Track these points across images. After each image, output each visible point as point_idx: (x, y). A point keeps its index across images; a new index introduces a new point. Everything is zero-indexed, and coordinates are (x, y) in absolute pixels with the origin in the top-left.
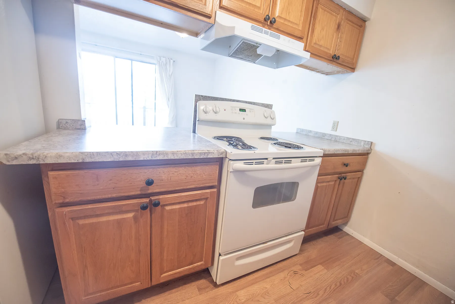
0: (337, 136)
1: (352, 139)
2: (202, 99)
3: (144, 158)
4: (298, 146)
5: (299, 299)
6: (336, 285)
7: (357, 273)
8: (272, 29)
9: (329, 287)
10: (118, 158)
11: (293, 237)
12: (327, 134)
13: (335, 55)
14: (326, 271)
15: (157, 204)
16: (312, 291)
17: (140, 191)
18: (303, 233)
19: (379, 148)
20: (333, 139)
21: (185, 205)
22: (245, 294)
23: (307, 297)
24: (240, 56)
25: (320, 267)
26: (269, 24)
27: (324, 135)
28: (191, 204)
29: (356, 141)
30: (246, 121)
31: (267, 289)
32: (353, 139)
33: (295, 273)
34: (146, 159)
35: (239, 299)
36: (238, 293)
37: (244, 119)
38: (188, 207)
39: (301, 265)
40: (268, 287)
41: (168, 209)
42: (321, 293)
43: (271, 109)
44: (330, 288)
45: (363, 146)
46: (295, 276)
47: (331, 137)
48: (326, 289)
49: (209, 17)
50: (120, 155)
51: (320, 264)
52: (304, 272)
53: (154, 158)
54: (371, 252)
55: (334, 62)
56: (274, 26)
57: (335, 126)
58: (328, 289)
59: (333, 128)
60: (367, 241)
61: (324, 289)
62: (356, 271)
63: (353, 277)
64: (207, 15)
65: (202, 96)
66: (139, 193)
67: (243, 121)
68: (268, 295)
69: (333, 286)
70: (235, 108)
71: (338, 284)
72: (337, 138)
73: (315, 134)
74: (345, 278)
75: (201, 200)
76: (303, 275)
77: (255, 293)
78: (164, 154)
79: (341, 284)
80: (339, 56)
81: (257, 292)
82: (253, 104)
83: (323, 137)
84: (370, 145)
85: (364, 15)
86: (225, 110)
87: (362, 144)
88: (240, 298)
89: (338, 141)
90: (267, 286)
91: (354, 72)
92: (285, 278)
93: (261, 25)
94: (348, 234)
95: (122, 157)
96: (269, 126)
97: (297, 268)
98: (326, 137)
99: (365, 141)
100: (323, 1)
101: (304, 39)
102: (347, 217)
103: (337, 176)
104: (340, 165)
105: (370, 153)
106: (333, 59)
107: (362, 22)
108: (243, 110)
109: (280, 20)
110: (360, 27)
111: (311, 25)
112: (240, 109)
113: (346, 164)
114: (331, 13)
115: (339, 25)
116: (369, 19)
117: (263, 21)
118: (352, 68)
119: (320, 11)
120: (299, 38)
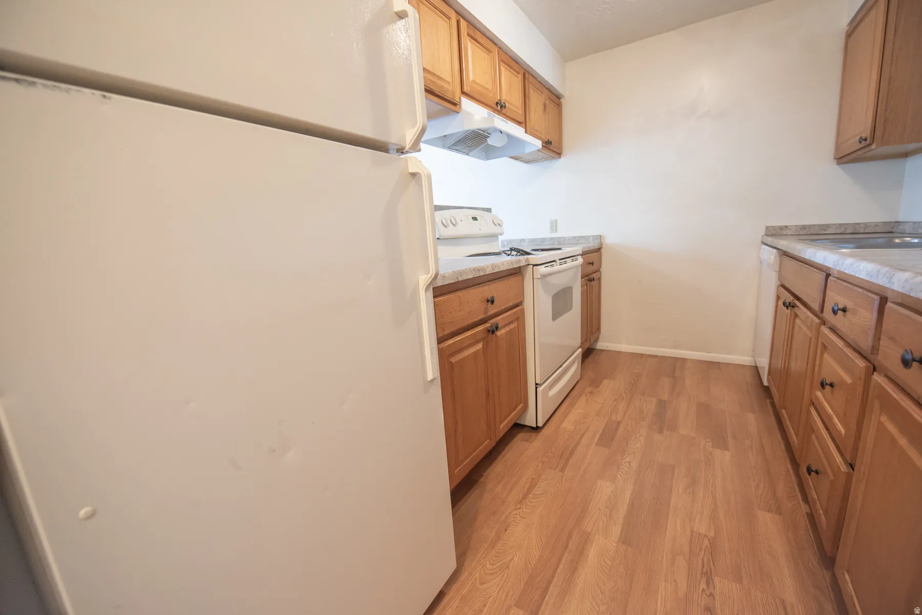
0: (560, 238)
5: (613, 406)
6: (629, 386)
7: (637, 373)
8: (501, 114)
11: (575, 358)
12: (548, 238)
13: (548, 140)
14: (613, 381)
16: (617, 397)
18: (580, 350)
19: (609, 240)
20: (556, 243)
23: (617, 402)
25: (606, 381)
26: (499, 110)
27: (544, 240)
29: (584, 239)
30: (483, 232)
31: (582, 413)
32: (580, 237)
33: (591, 393)
36: (562, 427)
37: (480, 229)
39: (589, 386)
42: (624, 396)
43: (491, 212)
44: (627, 390)
45: (592, 242)
46: (593, 395)
47: (552, 241)
48: (625, 392)
49: (455, 104)
51: (604, 379)
52: (598, 389)
54: (632, 354)
55: (548, 148)
56: (503, 111)
57: (554, 226)
60: (624, 347)
61: (623, 393)
62: (635, 372)
63: (636, 376)
64: (456, 102)
67: (480, 232)
68: (587, 416)
69: (628, 388)
70: (468, 217)
71: (631, 385)
72: (560, 240)
73: (530, 242)
74: (632, 379)
76: (599, 391)
79: (632, 384)
80: (551, 142)
81: (577, 418)
83: (543, 244)
84: (599, 239)
85: (559, 92)
86: (462, 221)
87: (590, 239)
88: (568, 429)
89: (562, 243)
90: (580, 411)
91: (560, 158)
92: (587, 400)
93: (492, 110)
94: (604, 350)
96: (495, 238)
97: (589, 389)
98: (546, 243)
99: (594, 236)
100: (531, 79)
101: (524, 124)
102: (599, 329)
103: (587, 278)
104: (590, 264)
105: (601, 248)
106: (547, 144)
107: (557, 99)
108: (475, 219)
109: (507, 105)
110: (559, 105)
111: (527, 108)
112: (473, 218)
113: (591, 262)
114: (538, 93)
115: (545, 105)
116: (563, 96)
117: (495, 106)
118: (559, 154)
119: (531, 91)
120: (519, 123)
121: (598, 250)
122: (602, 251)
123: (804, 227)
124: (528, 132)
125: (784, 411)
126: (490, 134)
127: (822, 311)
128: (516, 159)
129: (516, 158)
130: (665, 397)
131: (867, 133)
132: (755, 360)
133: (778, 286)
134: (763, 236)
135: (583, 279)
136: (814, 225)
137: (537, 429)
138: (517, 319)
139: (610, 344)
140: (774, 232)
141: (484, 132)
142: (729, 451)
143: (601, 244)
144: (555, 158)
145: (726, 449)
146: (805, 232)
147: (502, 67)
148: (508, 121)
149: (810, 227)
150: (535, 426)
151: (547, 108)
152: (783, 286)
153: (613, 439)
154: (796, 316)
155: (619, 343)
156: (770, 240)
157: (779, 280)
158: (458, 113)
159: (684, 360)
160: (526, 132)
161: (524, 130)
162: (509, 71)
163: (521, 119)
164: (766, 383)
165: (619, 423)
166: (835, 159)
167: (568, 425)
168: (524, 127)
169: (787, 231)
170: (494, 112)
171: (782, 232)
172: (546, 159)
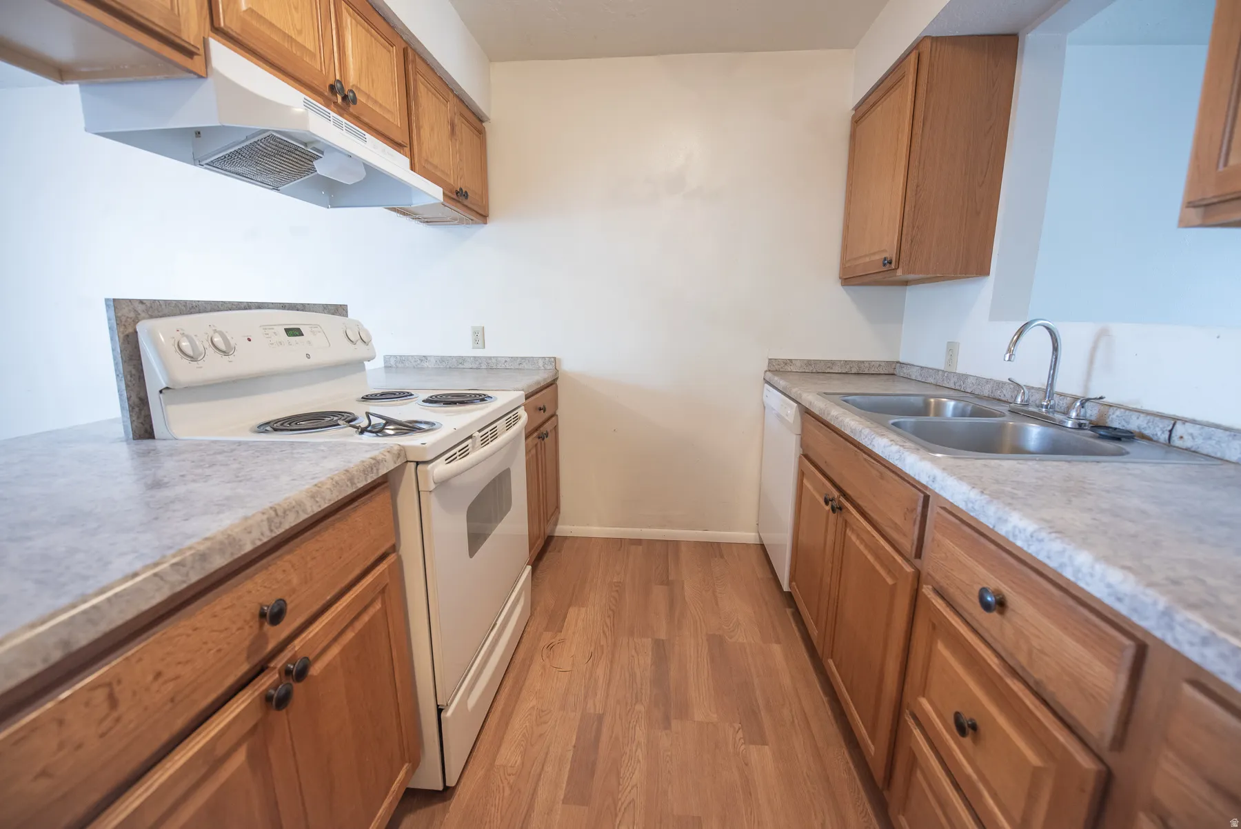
0: (489, 358)
1: (521, 358)
2: (143, 315)
3: (253, 542)
4: (480, 395)
5: (587, 676)
6: (609, 616)
7: (618, 582)
8: (345, 115)
9: (605, 626)
10: (184, 579)
12: (469, 357)
13: (461, 189)
14: (583, 610)
15: (301, 673)
16: (592, 648)
17: (248, 658)
18: (529, 568)
19: (571, 364)
20: (484, 366)
21: (350, 635)
22: (512, 749)
23: (593, 665)
24: (239, 170)
25: (572, 612)
26: (340, 104)
27: (462, 360)
28: (359, 625)
29: (529, 361)
30: (315, 360)
31: (536, 708)
32: (523, 358)
33: (550, 647)
34: (259, 543)
35: (511, 767)
36: (498, 763)
37: (308, 356)
38: (357, 635)
39: (547, 629)
40: (534, 703)
41: (319, 671)
42: (603, 642)
44: (607, 626)
45: (543, 368)
46: (553, 652)
47: (477, 363)
48: (604, 632)
49: (190, 54)
50: (184, 566)
51: (569, 606)
52: (560, 636)
53: (277, 528)
54: (608, 541)
55: (459, 202)
56: (351, 110)
57: (479, 337)
58: (606, 629)
59: (476, 341)
60: (596, 530)
61: (602, 634)
62: (615, 580)
63: (617, 591)
64: (186, 45)
65: (141, 302)
66: (245, 667)
67: (307, 362)
68: (546, 713)
69: (608, 621)
70: (273, 329)
71: (611, 613)
72: (490, 361)
73: (438, 362)
74: (612, 599)
75: (375, 601)
76: (563, 641)
77: (525, 731)
78: (294, 507)
79: (613, 611)
80: (466, 192)
81: (526, 726)
82: (303, 310)
83: (461, 366)
84: (554, 364)
85: (480, 109)
86: (249, 340)
87: (541, 363)
88: (510, 765)
89: (495, 367)
90: (531, 706)
91: (486, 223)
92: (544, 667)
93: (321, 100)
94: (566, 538)
95: (193, 568)
96: (356, 366)
97: (547, 638)
98: (467, 365)
99: (544, 358)
100: (421, 66)
101: (407, 149)
102: (557, 507)
103: (535, 434)
104: (540, 409)
105: (557, 378)
106: (457, 196)
107: (479, 123)
108: (294, 332)
109: (360, 97)
110: (480, 133)
111: (414, 118)
112: (287, 330)
113: (542, 407)
114: (438, 98)
115: (453, 125)
116: (488, 119)
117: (327, 93)
118: (482, 216)
119: (422, 88)
120: (397, 145)
121: (552, 384)
122: (558, 382)
123: (809, 363)
124: (417, 168)
125: (831, 662)
126: (322, 153)
127: (919, 554)
128: (404, 214)
129: (404, 212)
130: (662, 635)
131: (891, 253)
132: (759, 535)
133: (800, 457)
134: (766, 371)
135: (530, 439)
136: (820, 361)
137: (446, 793)
138: (383, 591)
139: (575, 527)
140: (778, 369)
141: (306, 144)
142: (767, 745)
143: (557, 371)
144: (476, 223)
145: (764, 743)
146: (810, 369)
147: (345, 14)
148: (368, 136)
149: (816, 362)
150: (441, 788)
151: (457, 129)
152: (806, 456)
153: (592, 774)
154: (846, 523)
155: (588, 525)
156: (775, 379)
157: (801, 446)
158: (200, 77)
159: (676, 544)
160: (413, 168)
161: (407, 161)
162: (367, 31)
163: (402, 137)
164: (786, 588)
165: (600, 718)
166: (840, 278)
167: (509, 756)
168: (408, 153)
169: (792, 367)
170: (328, 106)
171: (786, 367)
172: (461, 222)
